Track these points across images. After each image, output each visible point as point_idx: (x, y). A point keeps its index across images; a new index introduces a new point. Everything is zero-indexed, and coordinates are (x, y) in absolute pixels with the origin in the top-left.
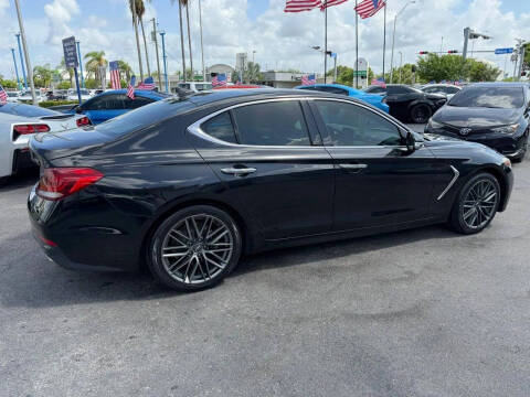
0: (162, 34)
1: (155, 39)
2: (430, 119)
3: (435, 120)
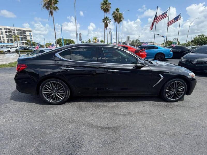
0: (112, 32)
1: (110, 34)
2: (182, 58)
3: (183, 58)
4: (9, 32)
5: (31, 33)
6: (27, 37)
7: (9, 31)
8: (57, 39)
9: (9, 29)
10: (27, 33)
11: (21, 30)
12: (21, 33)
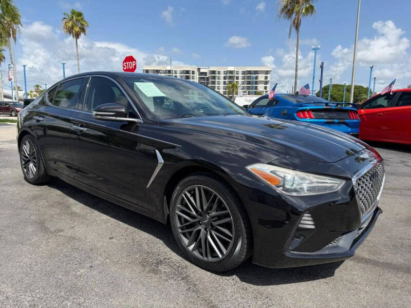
4: (230, 77)
5: (268, 75)
6: (259, 86)
7: (230, 75)
8: (323, 86)
9: (231, 72)
10: (261, 77)
11: (250, 72)
12: (249, 78)
